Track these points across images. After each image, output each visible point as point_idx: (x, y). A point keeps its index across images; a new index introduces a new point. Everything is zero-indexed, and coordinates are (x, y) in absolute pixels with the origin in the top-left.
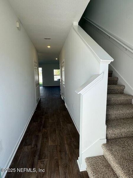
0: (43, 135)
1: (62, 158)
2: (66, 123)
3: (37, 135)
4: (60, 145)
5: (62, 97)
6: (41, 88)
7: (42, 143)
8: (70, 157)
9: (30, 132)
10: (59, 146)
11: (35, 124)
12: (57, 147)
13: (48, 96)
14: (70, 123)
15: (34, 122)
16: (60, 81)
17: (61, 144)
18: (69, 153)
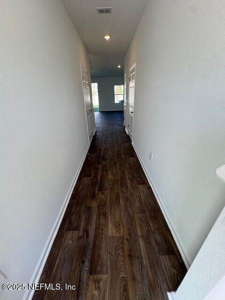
0: (99, 206)
1: (135, 279)
2: (136, 183)
3: (89, 206)
4: (128, 238)
5: (126, 130)
6: (97, 114)
7: (96, 225)
8: (152, 278)
9: (77, 198)
10: (127, 240)
11: (86, 180)
12: (123, 243)
13: (106, 128)
14: (143, 184)
15: (86, 175)
16: (125, 105)
17: (130, 234)
18: (148, 264)
